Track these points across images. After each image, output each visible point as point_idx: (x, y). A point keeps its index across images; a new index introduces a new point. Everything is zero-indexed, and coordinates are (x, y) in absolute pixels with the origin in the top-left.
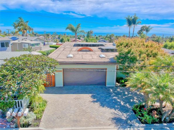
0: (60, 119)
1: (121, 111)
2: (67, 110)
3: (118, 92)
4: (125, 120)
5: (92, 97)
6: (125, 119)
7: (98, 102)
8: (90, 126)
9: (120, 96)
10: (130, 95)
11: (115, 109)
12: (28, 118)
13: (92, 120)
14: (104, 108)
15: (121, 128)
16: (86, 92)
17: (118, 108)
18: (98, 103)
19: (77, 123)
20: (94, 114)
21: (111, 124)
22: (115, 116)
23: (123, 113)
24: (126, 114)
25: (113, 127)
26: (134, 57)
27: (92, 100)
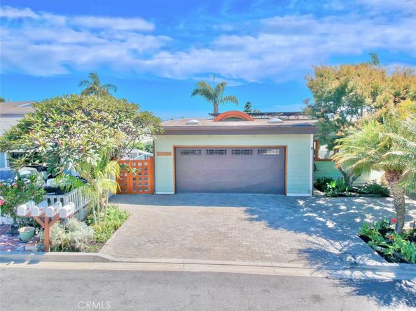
0: (157, 244)
1: (325, 238)
2: (177, 230)
3: (320, 205)
4: (339, 255)
5: (246, 211)
6: (337, 252)
7: (261, 221)
8: (234, 260)
9: (324, 212)
10: (352, 211)
11: (310, 233)
12: (73, 230)
13: (241, 249)
14: (279, 231)
15: (326, 269)
16: (232, 204)
17: (316, 233)
18: (263, 222)
19: (199, 253)
20: (248, 240)
21: (296, 260)
22: (308, 246)
23: (332, 241)
24: (340, 244)
25: (301, 265)
26: (357, 98)
27: (247, 217)
